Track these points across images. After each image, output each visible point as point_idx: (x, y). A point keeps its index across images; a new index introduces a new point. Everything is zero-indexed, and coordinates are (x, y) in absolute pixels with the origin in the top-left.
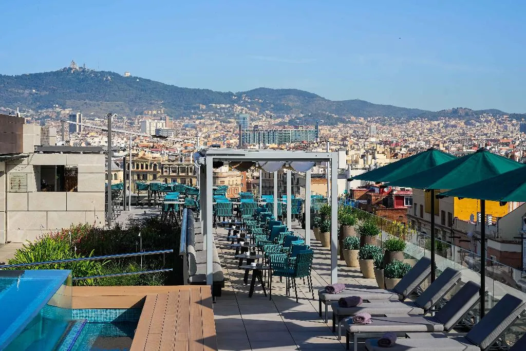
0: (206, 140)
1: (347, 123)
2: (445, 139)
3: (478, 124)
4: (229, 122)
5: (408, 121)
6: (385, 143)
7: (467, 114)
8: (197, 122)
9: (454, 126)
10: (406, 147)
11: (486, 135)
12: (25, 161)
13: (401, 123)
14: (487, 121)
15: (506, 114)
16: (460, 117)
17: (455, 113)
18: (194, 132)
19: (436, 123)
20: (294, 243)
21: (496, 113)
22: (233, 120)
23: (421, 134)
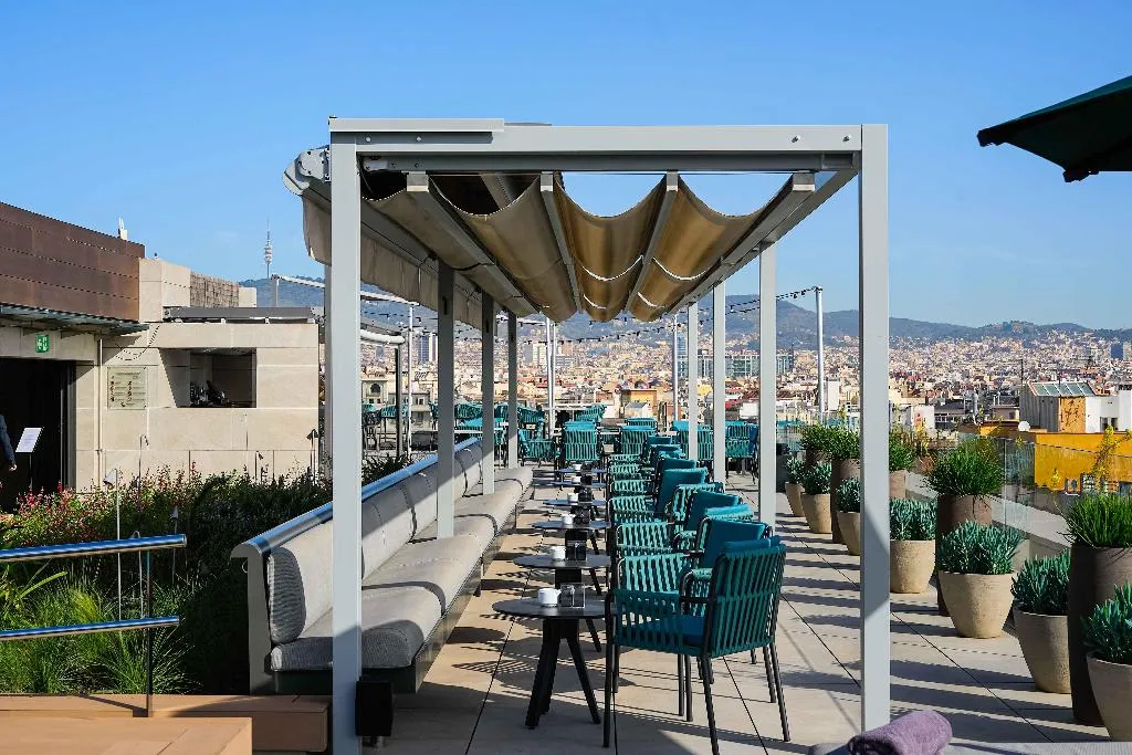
0: (622, 373)
1: (839, 346)
2: (992, 369)
3: (1043, 346)
4: (659, 346)
5: (934, 343)
6: (898, 376)
7: (1026, 331)
8: (611, 345)
9: (1006, 350)
10: (931, 381)
11: (1057, 362)
12: (144, 338)
13: (923, 346)
14: (1059, 342)
15: (1089, 331)
16: (1016, 337)
17: (1007, 330)
18: (604, 360)
19: (978, 344)
20: (713, 513)
21: (1070, 329)
22: (664, 343)
23: (954, 362)
